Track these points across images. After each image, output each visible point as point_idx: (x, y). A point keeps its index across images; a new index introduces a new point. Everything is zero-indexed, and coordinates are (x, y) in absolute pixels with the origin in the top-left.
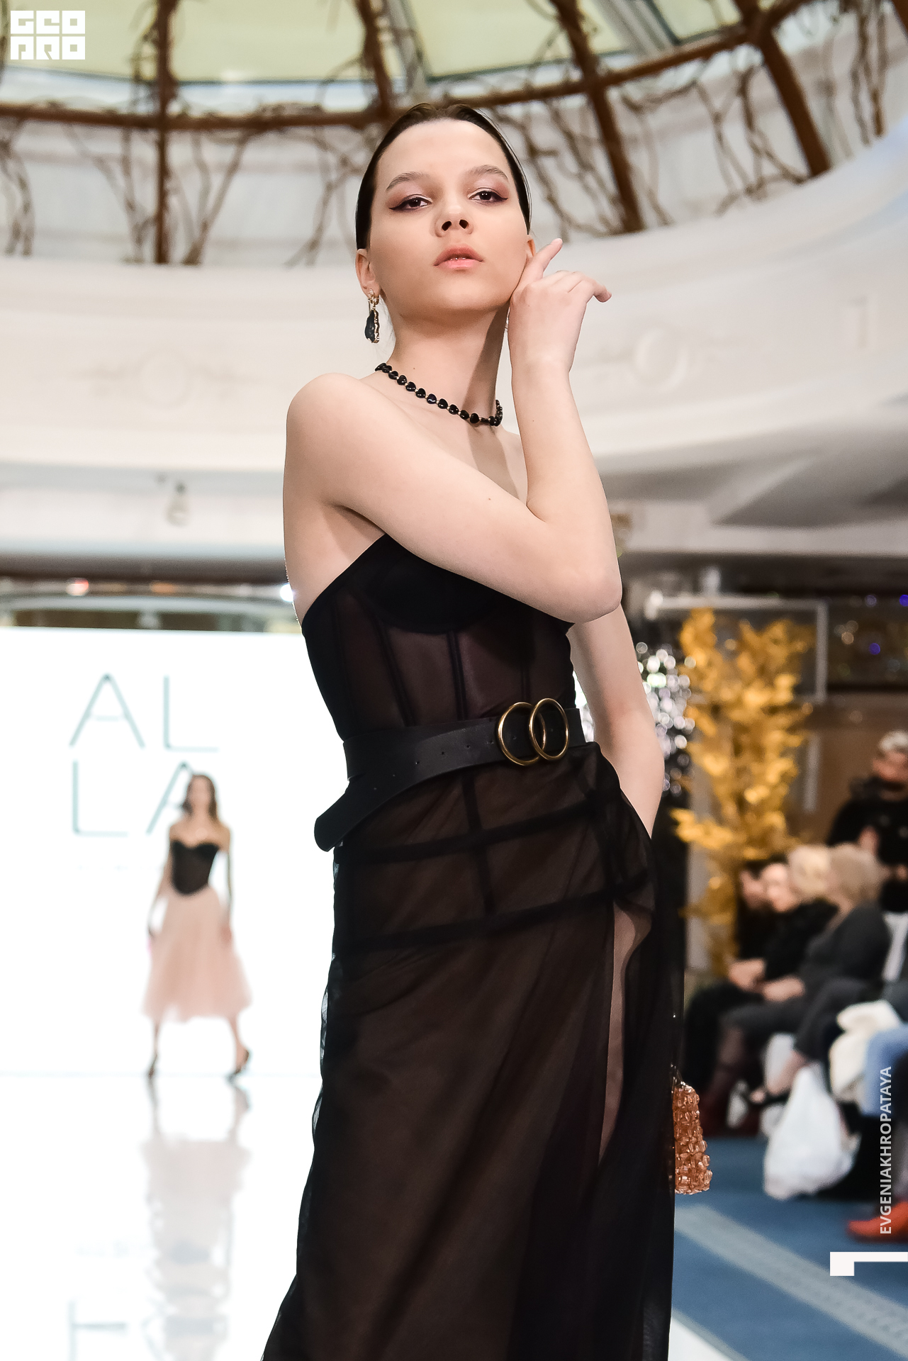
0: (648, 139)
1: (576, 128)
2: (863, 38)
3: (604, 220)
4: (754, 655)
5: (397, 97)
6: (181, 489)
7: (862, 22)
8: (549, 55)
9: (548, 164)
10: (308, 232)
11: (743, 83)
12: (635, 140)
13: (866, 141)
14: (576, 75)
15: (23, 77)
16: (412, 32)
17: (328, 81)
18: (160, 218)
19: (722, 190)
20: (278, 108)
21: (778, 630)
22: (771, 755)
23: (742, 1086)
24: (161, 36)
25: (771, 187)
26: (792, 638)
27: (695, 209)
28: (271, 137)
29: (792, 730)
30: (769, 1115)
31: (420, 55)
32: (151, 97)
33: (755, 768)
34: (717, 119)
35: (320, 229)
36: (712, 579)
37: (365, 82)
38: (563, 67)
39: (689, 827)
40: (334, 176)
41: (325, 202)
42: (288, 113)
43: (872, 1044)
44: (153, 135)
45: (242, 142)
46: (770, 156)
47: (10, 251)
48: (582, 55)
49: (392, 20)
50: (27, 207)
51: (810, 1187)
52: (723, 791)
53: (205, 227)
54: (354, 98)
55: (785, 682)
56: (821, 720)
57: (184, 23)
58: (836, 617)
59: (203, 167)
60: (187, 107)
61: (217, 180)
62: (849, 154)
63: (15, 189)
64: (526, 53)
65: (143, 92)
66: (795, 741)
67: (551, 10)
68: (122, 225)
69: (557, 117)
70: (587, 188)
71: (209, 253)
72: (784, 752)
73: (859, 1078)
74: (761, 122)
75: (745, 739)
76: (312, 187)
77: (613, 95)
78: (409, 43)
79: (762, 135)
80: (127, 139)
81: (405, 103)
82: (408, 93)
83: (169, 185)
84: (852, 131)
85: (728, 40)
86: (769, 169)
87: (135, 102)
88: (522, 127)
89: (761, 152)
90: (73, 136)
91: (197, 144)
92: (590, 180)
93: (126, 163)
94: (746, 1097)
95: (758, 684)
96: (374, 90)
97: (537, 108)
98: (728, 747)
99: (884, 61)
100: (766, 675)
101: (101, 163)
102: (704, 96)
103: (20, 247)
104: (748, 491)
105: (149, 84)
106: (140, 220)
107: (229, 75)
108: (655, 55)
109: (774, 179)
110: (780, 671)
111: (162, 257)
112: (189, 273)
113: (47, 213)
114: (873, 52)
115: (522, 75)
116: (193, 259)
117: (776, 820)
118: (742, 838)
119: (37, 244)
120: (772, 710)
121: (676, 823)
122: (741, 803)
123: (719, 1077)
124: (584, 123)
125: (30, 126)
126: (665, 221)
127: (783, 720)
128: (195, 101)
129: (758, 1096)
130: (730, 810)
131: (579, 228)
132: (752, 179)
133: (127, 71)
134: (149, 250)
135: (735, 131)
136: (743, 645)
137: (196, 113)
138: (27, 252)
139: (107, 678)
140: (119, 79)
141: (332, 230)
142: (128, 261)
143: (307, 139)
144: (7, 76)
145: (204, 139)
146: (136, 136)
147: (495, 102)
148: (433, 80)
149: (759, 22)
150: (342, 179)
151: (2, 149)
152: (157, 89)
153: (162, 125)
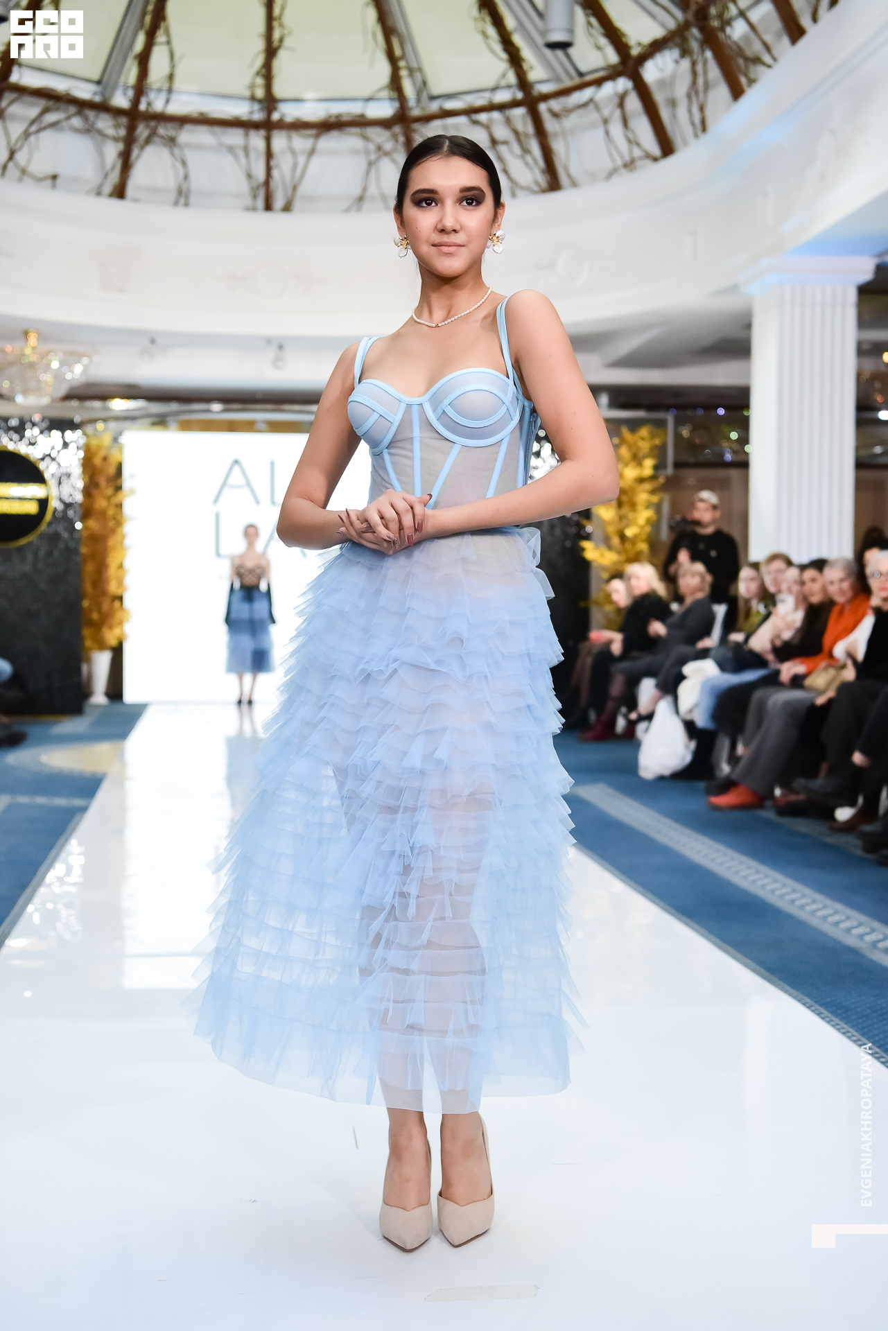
0: (564, 133)
1: (520, 128)
2: (694, 73)
3: (537, 183)
4: (630, 447)
5: (411, 109)
6: (281, 347)
7: (694, 64)
8: (503, 83)
9: (503, 149)
10: (357, 191)
11: (621, 100)
12: (556, 135)
13: (696, 136)
14: (520, 95)
15: (183, 98)
16: (420, 69)
17: (369, 99)
18: (267, 183)
19: (609, 165)
20: (338, 116)
21: (644, 432)
22: (640, 507)
23: (624, 710)
24: (267, 73)
25: (638, 163)
26: (652, 436)
27: (593, 176)
28: (334, 134)
29: (653, 492)
30: (641, 727)
31: (424, 83)
32: (261, 109)
33: (631, 515)
34: (606, 122)
35: (365, 189)
36: (604, 399)
37: (391, 99)
38: (512, 90)
39: (591, 551)
40: (373, 157)
41: (368, 173)
42: (345, 119)
43: (704, 685)
44: (262, 133)
45: (317, 136)
46: (638, 144)
47: (176, 203)
48: (523, 83)
49: (407, 63)
50: (186, 177)
51: (667, 772)
52: (611, 529)
53: (295, 188)
54: (384, 109)
55: (649, 464)
56: (671, 485)
57: (281, 63)
58: (679, 422)
59: (293, 152)
60: (283, 115)
61: (302, 160)
62: (686, 143)
63: (179, 165)
64: (490, 83)
65: (256, 106)
66: (655, 499)
67: (504, 56)
68: (244, 187)
69: (508, 121)
70: (527, 164)
71: (297, 204)
72: (647, 507)
73: (696, 706)
74: (632, 124)
75: (624, 498)
76: (361, 163)
77: (543, 107)
78: (418, 76)
79: (633, 132)
80: (247, 135)
81: (416, 112)
82: (417, 106)
83: (273, 163)
84: (688, 129)
85: (613, 74)
86: (637, 152)
87: (251, 113)
88: (487, 127)
89: (633, 142)
90: (213, 133)
91: (289, 138)
92: (529, 159)
93: (246, 149)
94: (626, 716)
95: (632, 464)
96: (397, 105)
97: (496, 115)
98: (614, 503)
99: (707, 86)
100: (637, 459)
101: (231, 149)
102: (597, 108)
103: (182, 201)
104: (625, 347)
105: (260, 101)
106: (255, 184)
107: (309, 95)
108: (568, 83)
109: (641, 158)
110: (645, 457)
111: (268, 207)
112: (285, 216)
113: (198, 180)
114: (700, 81)
115: (487, 95)
116: (287, 208)
117: (643, 547)
118: (623, 558)
119: (192, 199)
120: (641, 480)
121: (583, 549)
122: (622, 537)
123: (610, 705)
124: (525, 124)
125: (188, 127)
126: (574, 184)
127: (647, 486)
128: (288, 112)
129: (633, 716)
130: (616, 541)
131: (523, 188)
132: (627, 159)
133: (247, 93)
134: (260, 202)
135: (616, 129)
136: (623, 441)
137: (289, 119)
138: (186, 204)
139: (236, 462)
140: (241, 98)
141: (373, 190)
142: (248, 209)
143: (356, 135)
144: (174, 97)
145: (294, 134)
146: (252, 133)
147: (471, 111)
148: (433, 98)
149: (631, 63)
150: (378, 159)
151: (172, 142)
152: (265, 105)
153: (268, 126)
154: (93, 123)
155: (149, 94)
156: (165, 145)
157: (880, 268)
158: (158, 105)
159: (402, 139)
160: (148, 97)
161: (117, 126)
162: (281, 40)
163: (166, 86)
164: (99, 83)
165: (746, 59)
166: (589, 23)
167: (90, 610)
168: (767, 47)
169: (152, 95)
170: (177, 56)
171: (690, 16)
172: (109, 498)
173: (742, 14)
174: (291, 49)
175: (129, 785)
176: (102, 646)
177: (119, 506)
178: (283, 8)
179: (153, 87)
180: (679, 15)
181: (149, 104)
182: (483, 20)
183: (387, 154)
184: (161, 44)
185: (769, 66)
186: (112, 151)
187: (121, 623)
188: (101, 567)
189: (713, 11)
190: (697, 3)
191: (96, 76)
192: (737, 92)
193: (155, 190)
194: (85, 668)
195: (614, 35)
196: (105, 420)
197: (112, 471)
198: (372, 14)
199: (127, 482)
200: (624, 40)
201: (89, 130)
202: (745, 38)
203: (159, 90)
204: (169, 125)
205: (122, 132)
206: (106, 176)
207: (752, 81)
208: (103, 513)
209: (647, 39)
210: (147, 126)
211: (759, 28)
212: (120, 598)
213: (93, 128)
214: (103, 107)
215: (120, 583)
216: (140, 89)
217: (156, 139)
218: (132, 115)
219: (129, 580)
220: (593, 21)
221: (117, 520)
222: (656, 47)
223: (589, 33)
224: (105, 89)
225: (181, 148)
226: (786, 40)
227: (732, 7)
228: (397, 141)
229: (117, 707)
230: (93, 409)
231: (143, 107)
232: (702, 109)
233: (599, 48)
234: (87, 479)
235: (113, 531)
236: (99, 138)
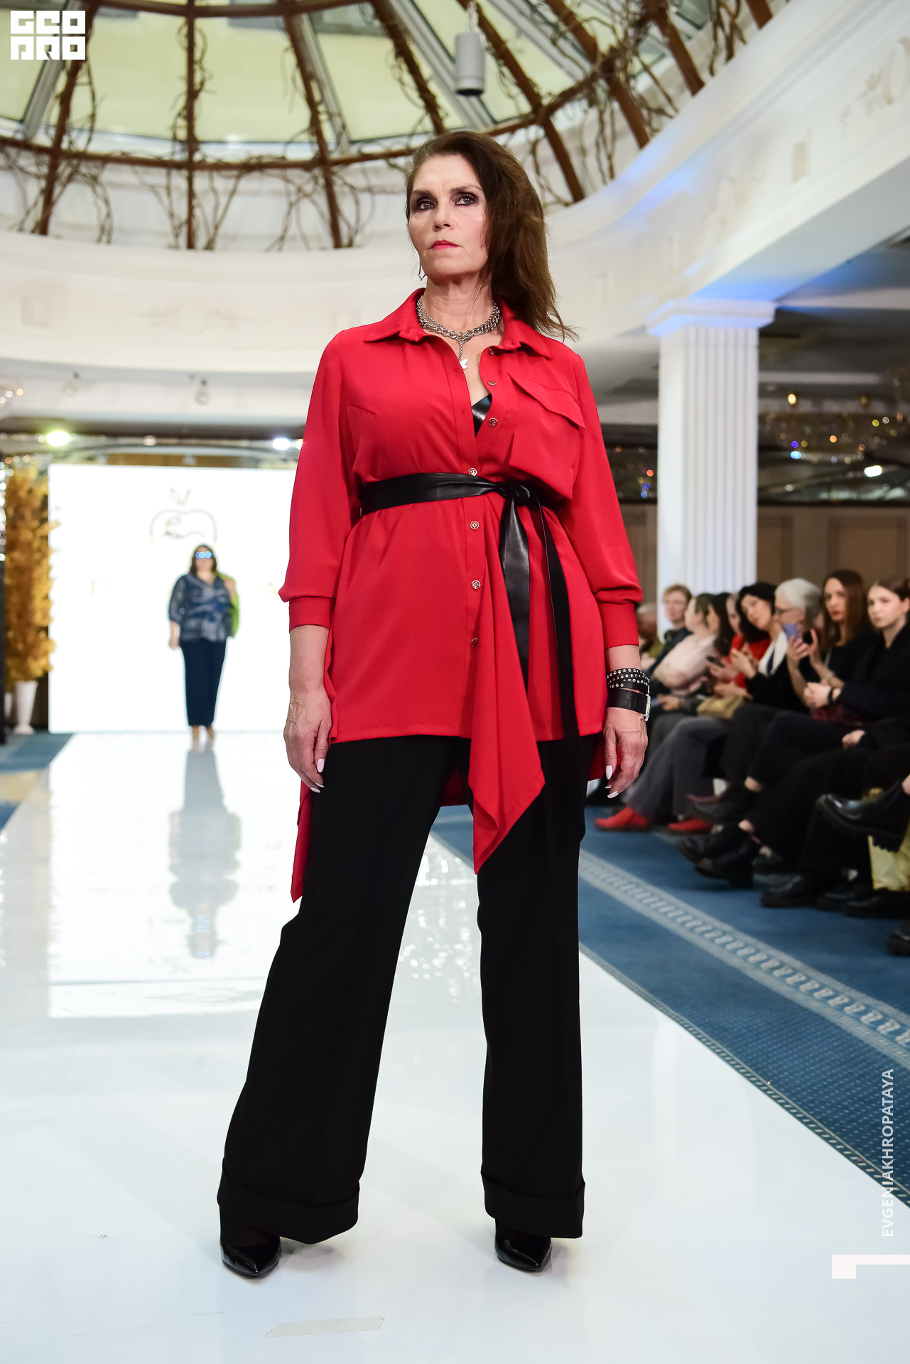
2: (602, 122)
5: (331, 152)
6: (204, 383)
7: (601, 113)
8: (420, 129)
10: (279, 231)
11: (533, 147)
13: (605, 182)
15: (105, 138)
16: (340, 115)
17: (289, 142)
18: (189, 222)
20: (259, 158)
24: (189, 114)
25: (550, 208)
28: (256, 174)
31: (344, 127)
32: (183, 150)
35: (285, 230)
37: (311, 143)
40: (293, 198)
41: (289, 213)
42: (265, 160)
44: (185, 173)
45: (238, 177)
46: (550, 190)
47: (99, 240)
49: (327, 106)
50: (109, 215)
53: (216, 227)
54: (306, 152)
57: (203, 105)
59: (215, 192)
60: (205, 156)
61: (223, 200)
62: (595, 190)
63: (101, 204)
64: (407, 128)
65: (178, 147)
67: (421, 103)
68: (167, 226)
71: (219, 243)
74: (543, 170)
76: (282, 204)
78: (338, 121)
79: (545, 179)
80: (169, 175)
81: (335, 156)
82: (336, 150)
83: (195, 202)
84: (597, 177)
85: (525, 122)
86: (548, 198)
87: (173, 153)
89: (544, 187)
90: (136, 173)
91: (211, 178)
93: (168, 189)
96: (316, 148)
99: (615, 136)
101: (153, 188)
103: (105, 238)
105: (181, 142)
106: (177, 223)
107: (232, 138)
109: (553, 203)
111: (191, 245)
112: (208, 254)
113: (120, 219)
114: (608, 131)
115: (405, 140)
116: (209, 246)
119: (115, 236)
125: (110, 166)
128: (210, 153)
133: (169, 134)
134: (183, 240)
137: (210, 160)
138: (109, 242)
140: (165, 139)
141: (293, 230)
142: (170, 247)
143: (277, 176)
144: (95, 136)
145: (215, 174)
146: (174, 173)
147: (388, 156)
148: (353, 142)
149: (542, 112)
150: (298, 200)
151: (94, 180)
152: (186, 146)
153: (190, 166)
154: (15, 161)
155: (70, 133)
156: (88, 183)
157: (779, 313)
158: (80, 144)
159: (322, 181)
160: (69, 136)
161: (38, 164)
162: (202, 83)
163: (88, 126)
164: (21, 121)
165: (650, 110)
166: (502, 73)
167: (16, 642)
168: (669, 99)
169: (74, 135)
170: (98, 97)
171: (596, 68)
172: (34, 530)
173: (646, 69)
174: (213, 92)
175: (54, 813)
176: (27, 676)
177: (45, 538)
178: (203, 52)
179: (75, 126)
180: (587, 67)
181: (71, 143)
182: (400, 68)
183: (307, 195)
184: (82, 84)
185: (671, 117)
186: (34, 189)
187: (46, 654)
188: (27, 597)
189: (618, 63)
190: (603, 55)
191: (19, 115)
192: (642, 140)
193: (77, 227)
194: (8, 699)
195: (525, 85)
196: (31, 454)
197: (37, 503)
198: (291, 59)
199: (53, 514)
200: (536, 90)
201: (11, 167)
202: (650, 90)
203: (81, 130)
204: (91, 164)
205: (45, 170)
206: (28, 213)
207: (656, 131)
208: (29, 545)
209: (557, 90)
210: (69, 164)
211: (663, 82)
212: (46, 629)
213: (15, 164)
214: (25, 145)
215: (46, 614)
216: (62, 128)
217: (78, 177)
218: (55, 154)
219: (54, 611)
220: (506, 70)
221: (43, 550)
222: (566, 97)
223: (502, 82)
224: (27, 127)
225: (102, 185)
226: (687, 93)
227: (635, 60)
228: (316, 183)
229: (42, 738)
230: (19, 442)
231: (65, 145)
232: (610, 158)
233: (511, 97)
234: (11, 512)
235: (38, 563)
236: (19, 174)
